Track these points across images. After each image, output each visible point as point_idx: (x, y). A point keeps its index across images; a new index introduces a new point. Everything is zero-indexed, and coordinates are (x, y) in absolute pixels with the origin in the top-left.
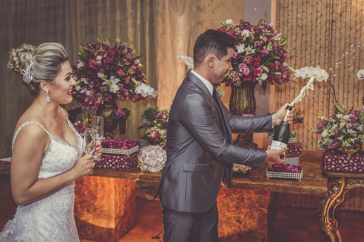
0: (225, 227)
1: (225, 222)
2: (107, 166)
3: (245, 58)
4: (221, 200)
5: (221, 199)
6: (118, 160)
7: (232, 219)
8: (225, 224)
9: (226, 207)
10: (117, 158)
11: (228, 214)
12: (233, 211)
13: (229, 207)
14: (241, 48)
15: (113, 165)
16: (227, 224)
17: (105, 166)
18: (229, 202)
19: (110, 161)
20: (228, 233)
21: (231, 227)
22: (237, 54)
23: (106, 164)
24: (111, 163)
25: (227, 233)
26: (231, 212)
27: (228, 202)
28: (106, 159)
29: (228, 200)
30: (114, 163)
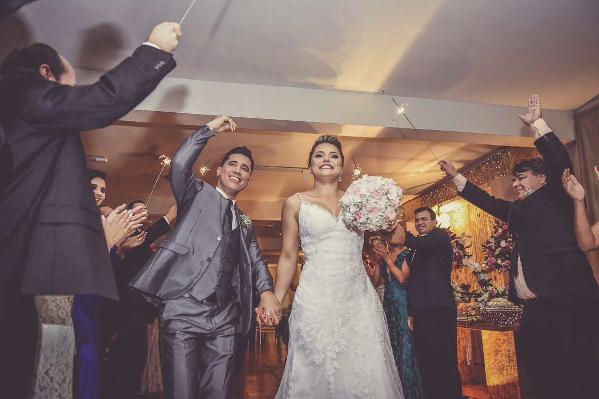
2: (507, 322)
6: (517, 318)
10: (516, 316)
15: (513, 323)
17: (506, 323)
19: (510, 318)
23: (507, 321)
24: (511, 320)
28: (506, 317)
30: (513, 320)
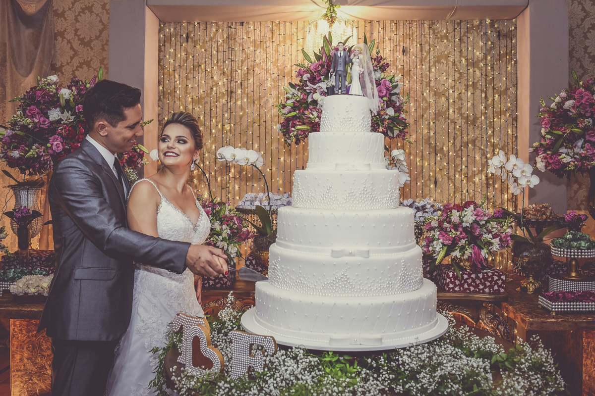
0: (36, 381)
1: (36, 373)
3: (59, 128)
4: (30, 340)
5: (30, 338)
7: (46, 369)
8: (36, 376)
9: (38, 350)
11: (41, 360)
12: (48, 355)
13: (42, 350)
14: (54, 114)
16: (39, 376)
18: (42, 342)
20: (41, 390)
21: (45, 380)
22: (48, 123)
25: (39, 390)
26: (45, 357)
27: (40, 342)
29: (41, 339)
